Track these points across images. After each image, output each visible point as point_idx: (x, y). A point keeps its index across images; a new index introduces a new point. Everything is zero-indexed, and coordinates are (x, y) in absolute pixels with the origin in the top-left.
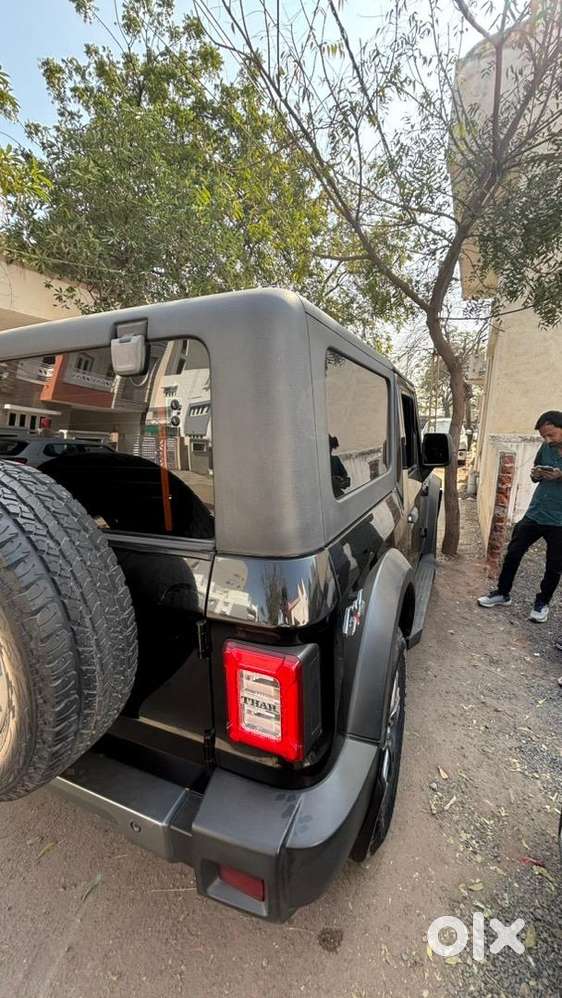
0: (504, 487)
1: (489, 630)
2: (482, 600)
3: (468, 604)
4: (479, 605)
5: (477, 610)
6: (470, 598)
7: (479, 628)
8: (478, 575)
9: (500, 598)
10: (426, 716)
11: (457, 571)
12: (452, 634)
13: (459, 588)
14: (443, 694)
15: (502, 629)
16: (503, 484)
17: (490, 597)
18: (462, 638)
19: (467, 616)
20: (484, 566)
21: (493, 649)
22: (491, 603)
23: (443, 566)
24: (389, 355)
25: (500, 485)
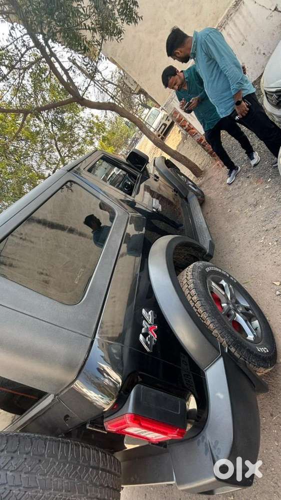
0: (187, 127)
1: (243, 191)
2: (228, 181)
3: (225, 189)
4: (229, 184)
5: (231, 188)
6: (223, 186)
7: (238, 196)
8: (218, 170)
9: (234, 172)
10: (250, 264)
11: (209, 179)
12: (230, 211)
13: (217, 186)
14: (249, 245)
15: (247, 185)
16: (185, 126)
17: (230, 177)
18: (235, 208)
19: (229, 195)
20: (216, 164)
21: (251, 200)
22: (233, 179)
23: (203, 183)
24: (100, 121)
25: (185, 128)
